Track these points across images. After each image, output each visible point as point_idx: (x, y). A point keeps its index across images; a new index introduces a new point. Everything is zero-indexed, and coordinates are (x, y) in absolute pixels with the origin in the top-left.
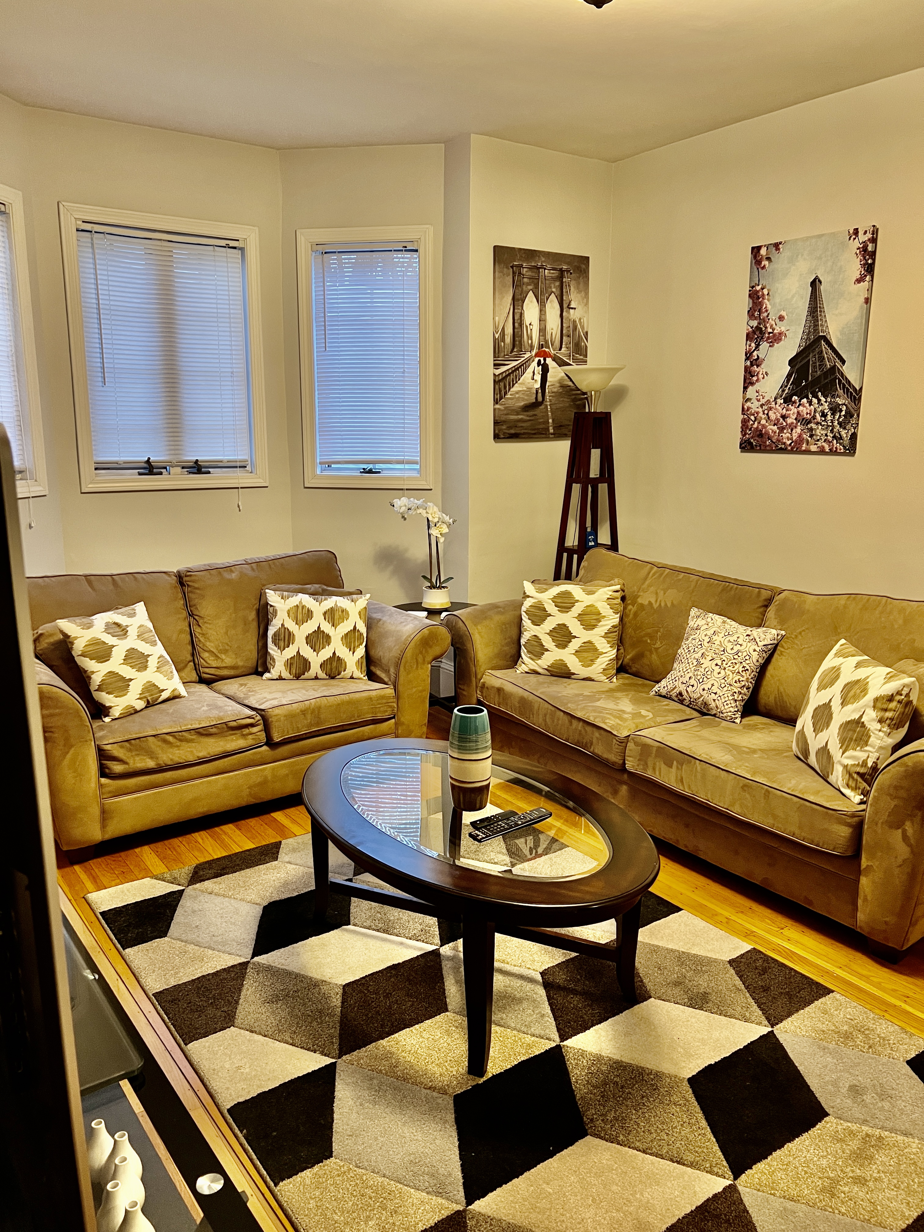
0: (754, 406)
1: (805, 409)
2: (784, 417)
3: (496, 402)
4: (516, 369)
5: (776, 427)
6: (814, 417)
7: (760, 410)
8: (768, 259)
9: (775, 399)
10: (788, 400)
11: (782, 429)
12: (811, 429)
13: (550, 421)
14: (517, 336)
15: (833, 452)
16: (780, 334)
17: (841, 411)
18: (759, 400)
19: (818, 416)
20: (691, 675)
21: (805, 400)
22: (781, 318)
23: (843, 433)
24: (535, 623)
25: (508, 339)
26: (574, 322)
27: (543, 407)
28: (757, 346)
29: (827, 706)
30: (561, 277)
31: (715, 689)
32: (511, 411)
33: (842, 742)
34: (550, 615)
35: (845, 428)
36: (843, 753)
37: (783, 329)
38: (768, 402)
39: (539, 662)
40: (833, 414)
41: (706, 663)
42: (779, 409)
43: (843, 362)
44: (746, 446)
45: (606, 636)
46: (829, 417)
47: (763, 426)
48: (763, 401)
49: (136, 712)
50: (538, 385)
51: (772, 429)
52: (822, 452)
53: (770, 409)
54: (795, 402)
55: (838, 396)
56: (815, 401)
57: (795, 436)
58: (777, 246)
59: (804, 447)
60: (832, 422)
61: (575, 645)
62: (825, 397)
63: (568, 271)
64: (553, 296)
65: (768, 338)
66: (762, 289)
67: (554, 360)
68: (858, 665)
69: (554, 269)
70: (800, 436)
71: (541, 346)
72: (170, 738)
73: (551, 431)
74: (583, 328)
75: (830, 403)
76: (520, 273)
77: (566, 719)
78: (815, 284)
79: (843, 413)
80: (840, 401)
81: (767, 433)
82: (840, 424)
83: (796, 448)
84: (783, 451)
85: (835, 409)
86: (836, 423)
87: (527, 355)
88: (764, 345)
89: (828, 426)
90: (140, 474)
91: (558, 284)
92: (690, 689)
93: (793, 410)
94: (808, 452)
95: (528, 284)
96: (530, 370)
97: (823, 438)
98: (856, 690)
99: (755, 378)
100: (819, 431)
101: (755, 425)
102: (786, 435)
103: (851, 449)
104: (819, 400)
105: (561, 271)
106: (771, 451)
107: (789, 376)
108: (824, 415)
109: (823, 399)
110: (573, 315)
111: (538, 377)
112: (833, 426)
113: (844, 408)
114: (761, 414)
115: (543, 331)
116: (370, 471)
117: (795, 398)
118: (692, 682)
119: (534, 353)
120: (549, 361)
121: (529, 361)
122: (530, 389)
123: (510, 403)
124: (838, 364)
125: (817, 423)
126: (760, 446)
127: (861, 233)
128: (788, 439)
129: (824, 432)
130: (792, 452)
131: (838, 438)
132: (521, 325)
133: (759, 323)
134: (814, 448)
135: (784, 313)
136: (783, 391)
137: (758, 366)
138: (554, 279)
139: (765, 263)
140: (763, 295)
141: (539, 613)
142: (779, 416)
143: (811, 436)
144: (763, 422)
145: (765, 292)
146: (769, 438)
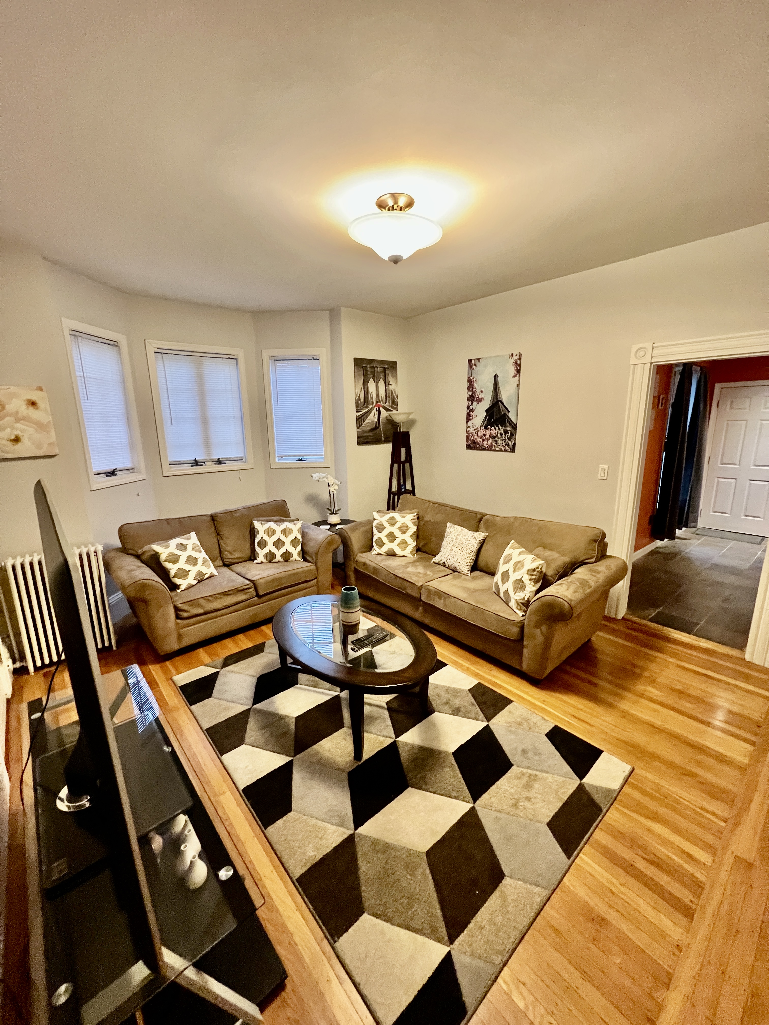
0: (471, 430)
1: (493, 432)
2: (485, 435)
3: (358, 428)
4: (366, 413)
5: (481, 440)
6: (497, 435)
7: (474, 432)
8: (475, 365)
9: (480, 427)
10: (486, 428)
11: (483, 440)
12: (496, 441)
13: (383, 435)
14: (366, 398)
15: (506, 451)
16: (482, 398)
17: (508, 433)
18: (473, 427)
19: (499, 435)
20: (448, 554)
21: (493, 428)
22: (482, 392)
23: (510, 443)
24: (380, 532)
25: (362, 400)
26: (392, 391)
27: (379, 429)
28: (472, 404)
29: (507, 572)
30: (385, 371)
31: (459, 561)
32: (364, 432)
33: (514, 588)
34: (385, 528)
35: (510, 441)
36: (515, 594)
37: (483, 396)
38: (477, 428)
39: (381, 549)
40: (505, 434)
41: (455, 548)
42: (482, 432)
43: (509, 412)
44: (469, 447)
45: (411, 536)
46: (504, 436)
47: (476, 439)
48: (475, 428)
49: (193, 586)
50: (376, 420)
51: (479, 440)
52: (501, 450)
53: (478, 431)
54: (489, 429)
55: (507, 427)
56: (497, 428)
57: (489, 443)
58: (479, 359)
59: (493, 448)
60: (505, 438)
61: (397, 541)
62: (502, 427)
63: (388, 368)
64: (381, 380)
65: (477, 400)
66: (473, 378)
67: (383, 408)
68: (520, 554)
69: (381, 367)
70: (491, 443)
71: (377, 402)
72: (210, 598)
73: (383, 439)
74: (395, 393)
75: (504, 429)
76: (366, 370)
77: (394, 577)
78: (496, 377)
79: (509, 434)
80: (508, 429)
81: (477, 442)
82: (508, 438)
83: (490, 449)
84: (484, 449)
85: (506, 432)
86: (506, 438)
87: (371, 407)
88: (475, 403)
89: (503, 440)
90: (192, 466)
91: (383, 374)
92: (448, 561)
93: (488, 433)
94: (495, 450)
95: (370, 375)
96: (372, 413)
97: (501, 445)
98: (519, 565)
99: (471, 418)
100: (500, 442)
101: (472, 438)
102: (485, 443)
103: (513, 450)
104: (499, 428)
105: (385, 369)
106: (479, 450)
107: (486, 417)
108: (501, 434)
109: (501, 428)
110: (391, 388)
111: (376, 416)
112: (505, 440)
113: (510, 432)
114: (474, 434)
115: (377, 395)
116: (301, 460)
117: (489, 427)
118: (449, 557)
119: (374, 405)
120: (381, 409)
121: (372, 409)
122: (373, 421)
123: (364, 428)
124: (507, 412)
125: (499, 438)
126: (474, 447)
127: (514, 356)
128: (486, 445)
129: (502, 442)
130: (488, 450)
131: (508, 445)
132: (367, 393)
133: (472, 394)
134: (497, 449)
135: (483, 390)
136: (484, 424)
137: (473, 412)
138: (381, 372)
139: (474, 367)
140: (473, 381)
141: (381, 527)
142: (482, 435)
143: (496, 444)
144: (476, 437)
145: (475, 380)
146: (478, 444)
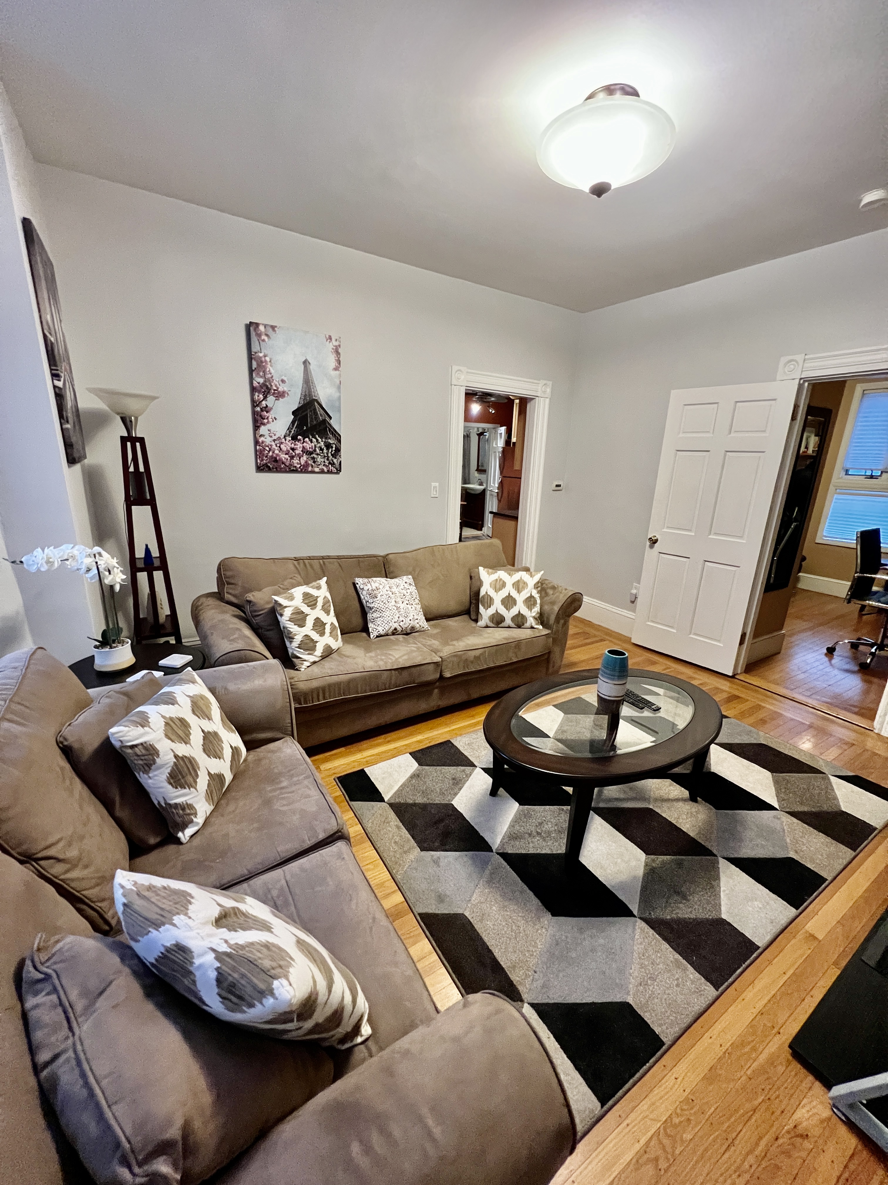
0: (268, 441)
2: (293, 449)
5: (287, 456)
8: (267, 335)
11: (292, 457)
12: (313, 458)
15: (329, 472)
16: (284, 392)
17: (332, 447)
18: (271, 437)
19: (318, 450)
21: (307, 439)
22: (283, 381)
23: (335, 461)
28: (265, 398)
35: (335, 458)
37: (286, 389)
38: (279, 438)
42: (287, 445)
43: (330, 418)
44: (260, 469)
46: (325, 451)
48: (275, 438)
51: (284, 457)
52: (322, 472)
53: (282, 443)
54: (300, 440)
56: (314, 440)
57: (303, 462)
58: (273, 328)
59: (310, 469)
65: (274, 393)
66: (265, 356)
68: (509, 575)
70: (306, 462)
75: (325, 442)
78: (306, 363)
80: (330, 441)
82: (332, 455)
83: (304, 470)
84: (295, 471)
85: (328, 446)
88: (271, 399)
89: (325, 456)
93: (299, 446)
94: (313, 472)
99: (266, 421)
100: (319, 459)
101: (268, 454)
102: (295, 461)
103: (339, 470)
106: (285, 472)
107: (293, 422)
108: (321, 449)
109: (319, 439)
112: (328, 456)
114: (274, 446)
117: (299, 437)
124: (327, 419)
125: (317, 454)
126: (276, 468)
127: (333, 340)
128: (298, 464)
129: (323, 460)
130: (301, 472)
131: (333, 464)
133: (265, 381)
134: (317, 470)
135: (285, 379)
136: (290, 432)
137: (266, 413)
139: (264, 337)
142: (289, 448)
143: (314, 462)
144: (277, 452)
145: (268, 359)
146: (283, 463)
